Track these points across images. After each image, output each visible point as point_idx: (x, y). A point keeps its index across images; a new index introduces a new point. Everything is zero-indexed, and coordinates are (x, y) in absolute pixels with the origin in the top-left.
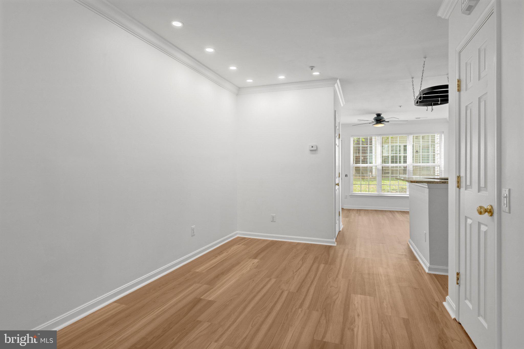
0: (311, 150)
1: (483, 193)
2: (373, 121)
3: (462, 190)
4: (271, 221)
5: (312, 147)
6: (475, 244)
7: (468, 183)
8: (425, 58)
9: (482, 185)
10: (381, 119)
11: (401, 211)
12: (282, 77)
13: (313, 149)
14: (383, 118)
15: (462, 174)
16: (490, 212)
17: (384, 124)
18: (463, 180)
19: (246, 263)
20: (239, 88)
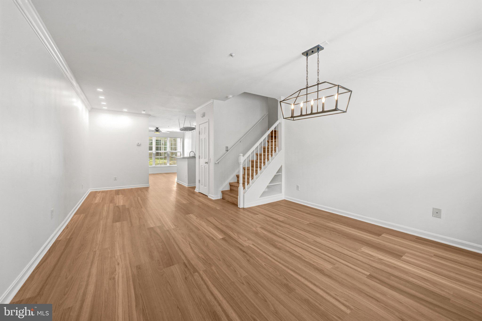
0: (137, 145)
1: (205, 159)
2: (155, 130)
3: (200, 159)
6: (204, 171)
7: (202, 157)
8: (186, 117)
9: (205, 157)
10: (158, 130)
11: (164, 173)
12: (125, 110)
13: (138, 144)
15: (200, 155)
16: (207, 163)
18: (200, 157)
19: (117, 197)
20: (92, 108)
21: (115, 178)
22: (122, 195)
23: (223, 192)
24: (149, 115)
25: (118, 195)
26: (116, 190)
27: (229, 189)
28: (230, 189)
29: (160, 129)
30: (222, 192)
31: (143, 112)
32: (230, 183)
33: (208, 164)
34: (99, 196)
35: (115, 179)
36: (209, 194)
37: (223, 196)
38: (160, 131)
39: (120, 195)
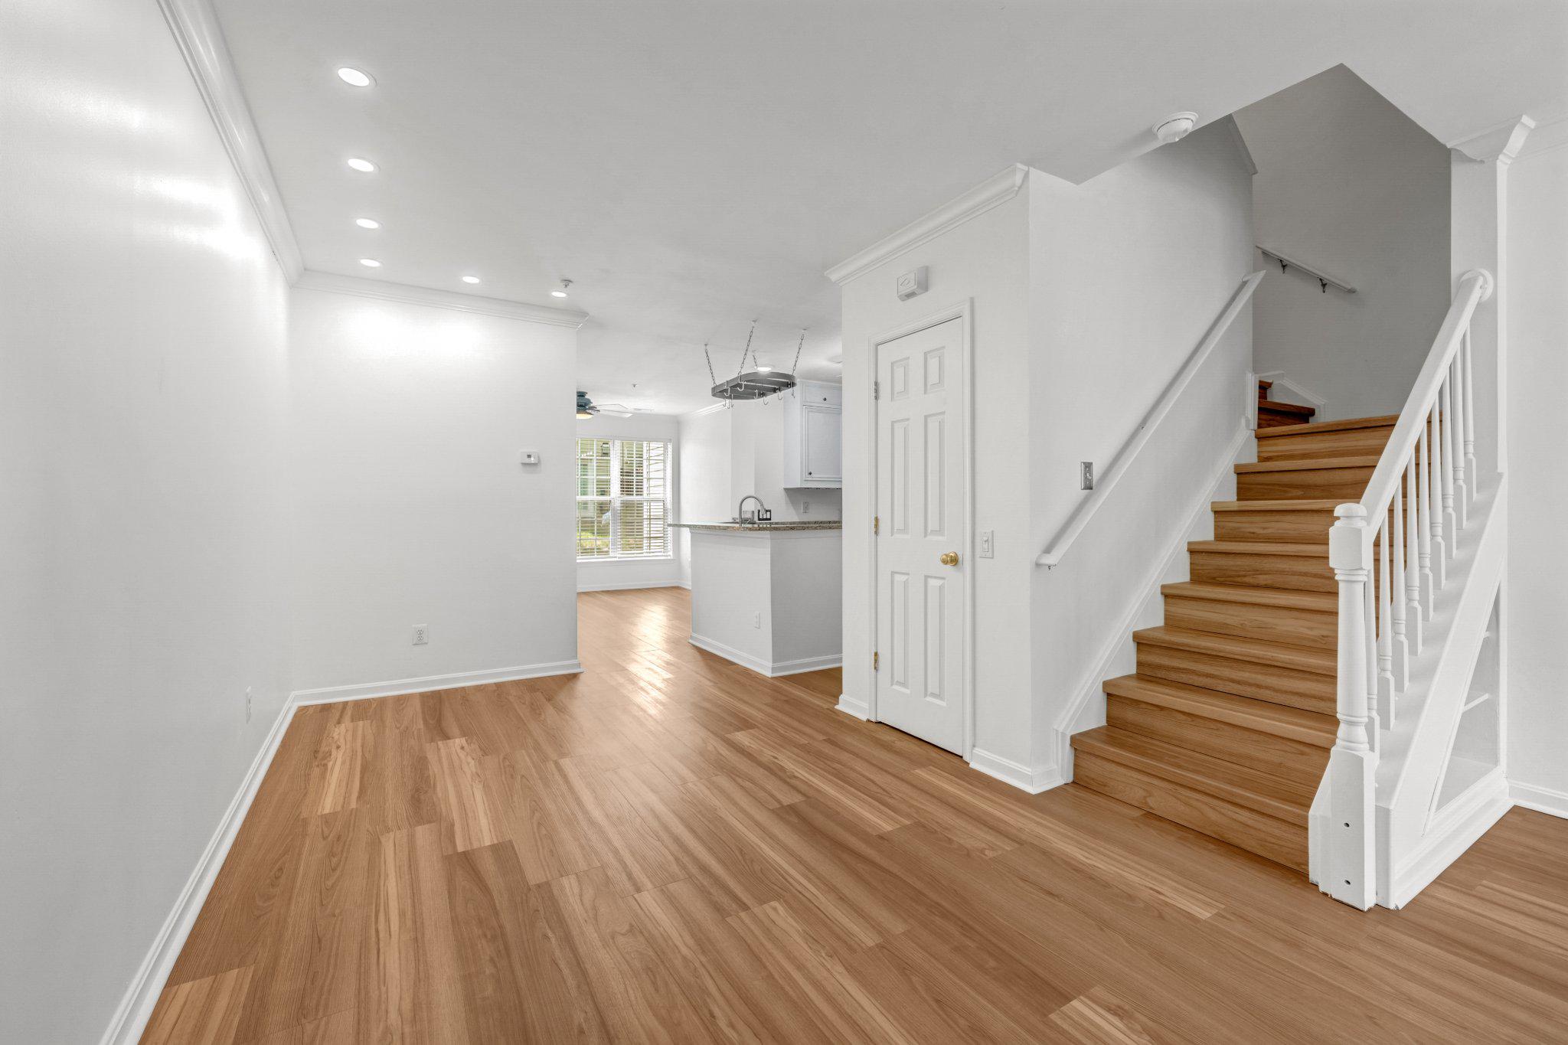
0: (524, 464)
1: (934, 538)
3: (884, 536)
4: (414, 645)
5: (529, 456)
6: (916, 604)
9: (932, 527)
10: (586, 404)
11: (603, 591)
12: (471, 280)
13: (527, 460)
14: (589, 401)
15: (884, 515)
16: (954, 561)
17: (590, 414)
18: (884, 524)
19: (443, 752)
20: (305, 269)
21: (420, 632)
22: (463, 741)
23: (1079, 743)
24: (576, 316)
25: (446, 737)
26: (423, 696)
27: (1103, 723)
28: (1109, 718)
29: (595, 400)
30: (1074, 740)
31: (559, 295)
32: (1106, 684)
33: (967, 565)
34: (342, 742)
35: (420, 640)
36: (974, 746)
37: (1076, 766)
38: (592, 408)
39: (457, 741)
